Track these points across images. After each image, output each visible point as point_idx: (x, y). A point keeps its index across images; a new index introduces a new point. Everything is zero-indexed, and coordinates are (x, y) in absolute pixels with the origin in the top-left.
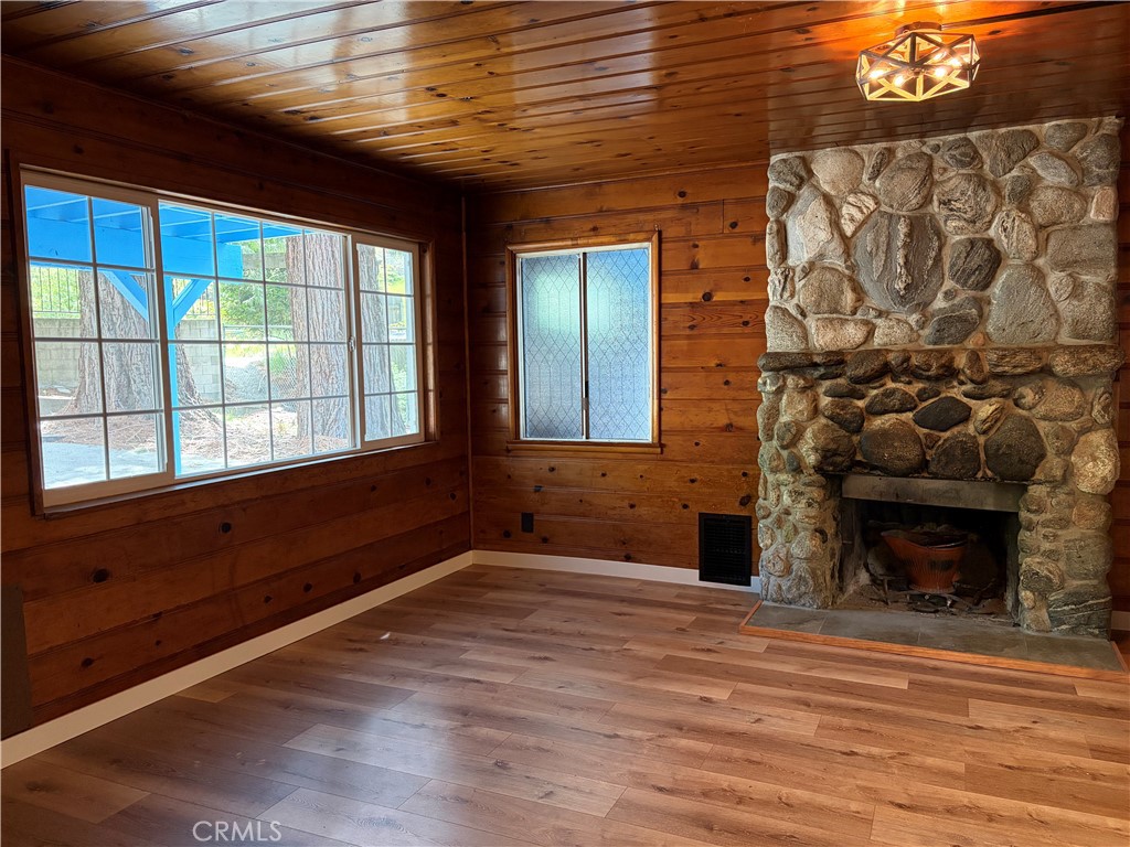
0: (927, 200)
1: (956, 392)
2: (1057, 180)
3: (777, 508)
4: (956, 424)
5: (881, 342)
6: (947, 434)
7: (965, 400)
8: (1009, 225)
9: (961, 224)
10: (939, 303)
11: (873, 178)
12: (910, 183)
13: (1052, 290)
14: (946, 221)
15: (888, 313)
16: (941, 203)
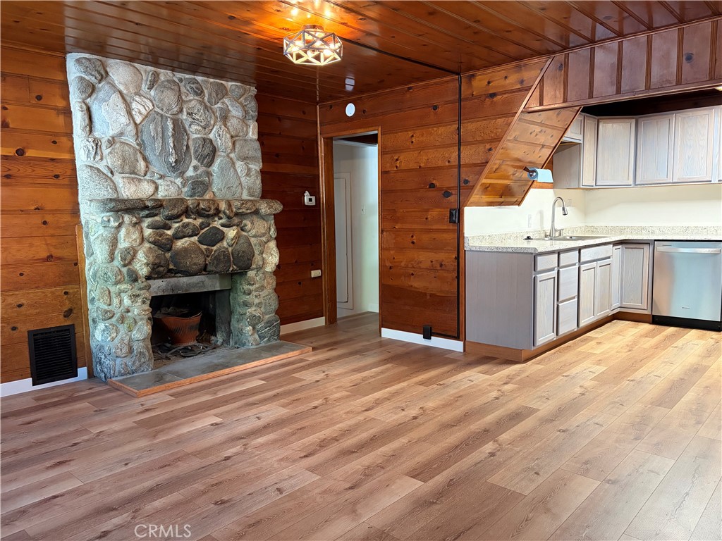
0: (181, 111)
1: (217, 223)
2: (237, 113)
3: (121, 309)
4: (218, 242)
5: (164, 195)
6: (215, 248)
7: (221, 228)
8: (221, 133)
9: (199, 128)
10: (190, 173)
11: (150, 88)
12: (172, 97)
13: (239, 171)
14: (190, 125)
15: (164, 177)
16: (188, 113)
